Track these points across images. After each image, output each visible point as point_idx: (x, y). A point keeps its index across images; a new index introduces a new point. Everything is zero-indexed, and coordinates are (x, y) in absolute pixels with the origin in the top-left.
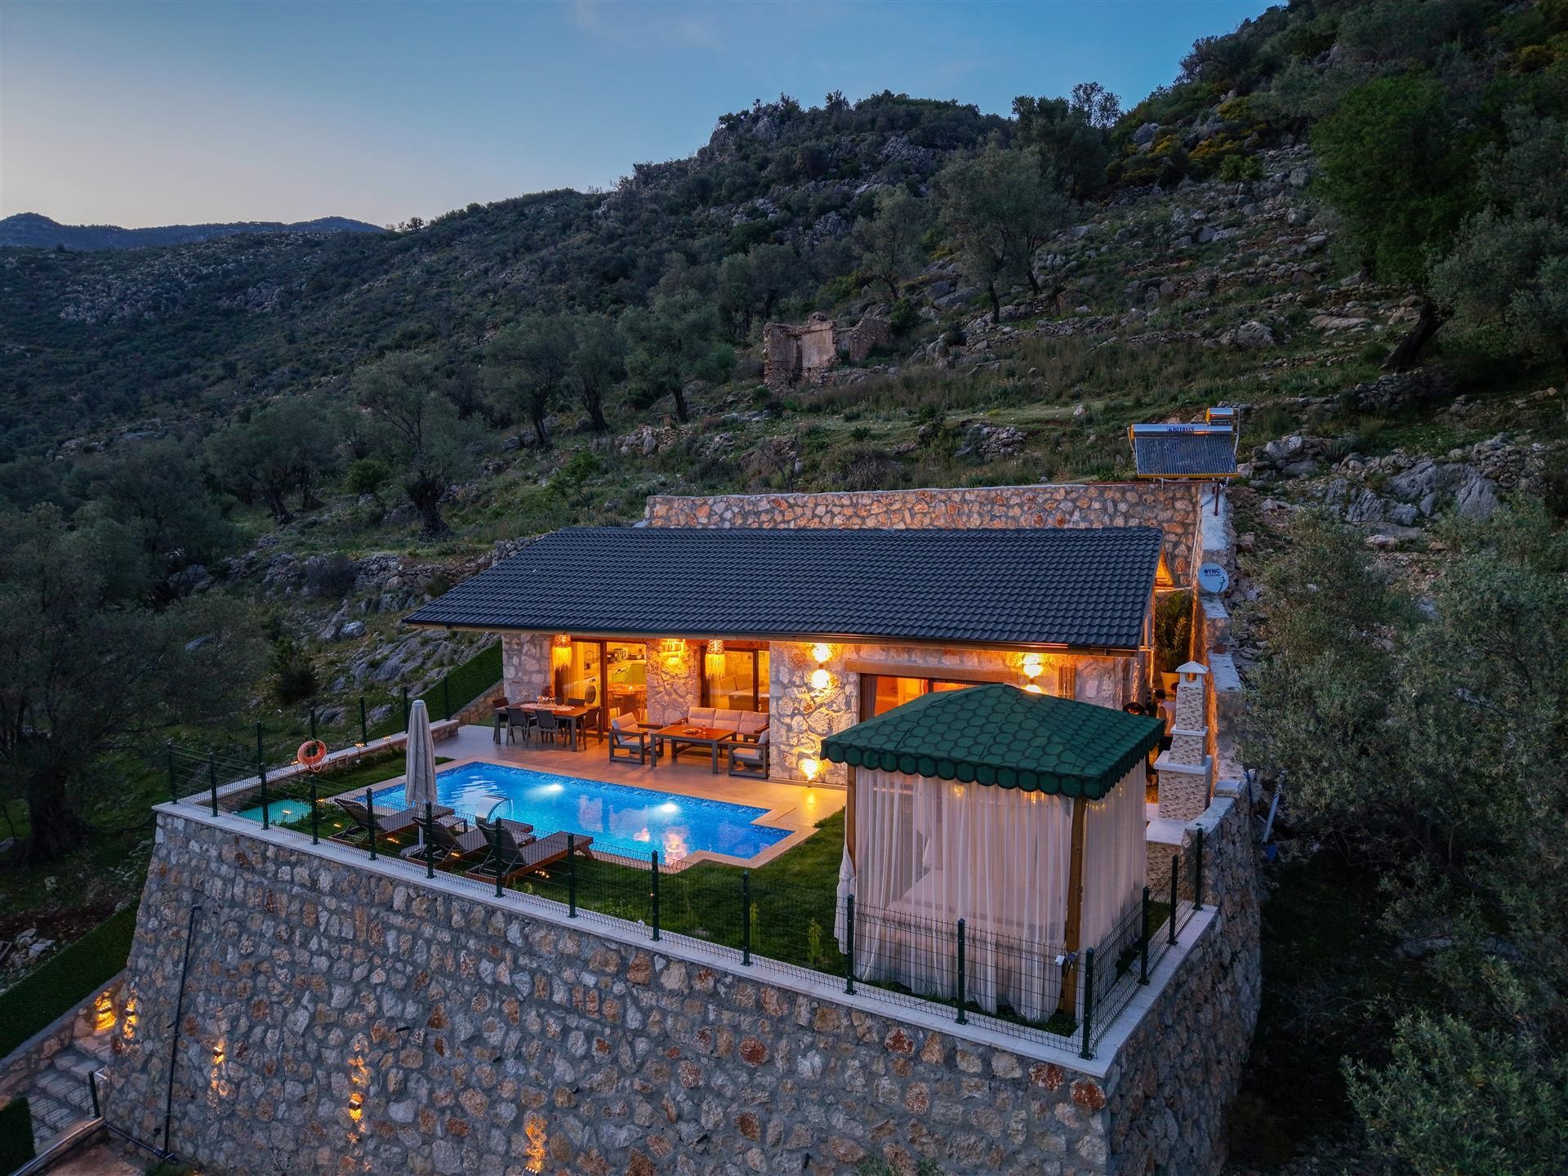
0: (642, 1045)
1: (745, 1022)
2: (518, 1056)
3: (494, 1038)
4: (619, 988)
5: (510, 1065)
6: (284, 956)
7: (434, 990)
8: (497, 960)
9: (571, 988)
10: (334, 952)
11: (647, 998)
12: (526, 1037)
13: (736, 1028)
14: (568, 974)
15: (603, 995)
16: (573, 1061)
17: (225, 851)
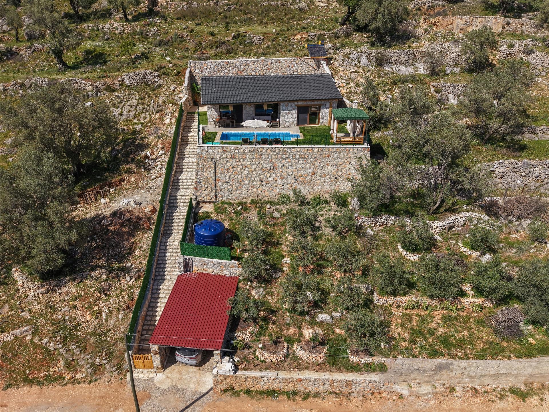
0: (311, 160)
1: (327, 153)
2: (291, 166)
3: (287, 165)
4: (307, 153)
5: (290, 168)
6: (240, 164)
7: (274, 161)
8: (286, 154)
9: (299, 155)
10: (251, 161)
11: (312, 154)
12: (292, 163)
13: (326, 154)
14: (299, 154)
15: (305, 155)
16: (301, 164)
17: (219, 150)
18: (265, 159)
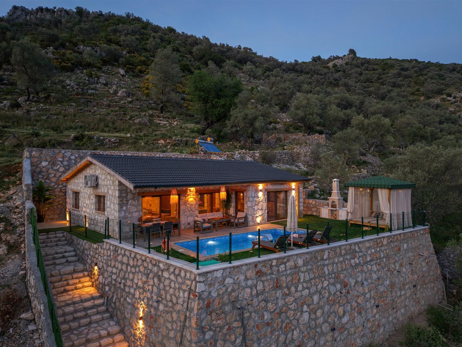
1: (396, 243)
3: (360, 279)
4: (378, 249)
5: (365, 284)
7: (342, 276)
8: (354, 258)
11: (383, 249)
12: (366, 274)
13: (396, 246)
14: (369, 252)
15: (376, 252)
16: (375, 272)
17: (249, 274)
18: (329, 274)
